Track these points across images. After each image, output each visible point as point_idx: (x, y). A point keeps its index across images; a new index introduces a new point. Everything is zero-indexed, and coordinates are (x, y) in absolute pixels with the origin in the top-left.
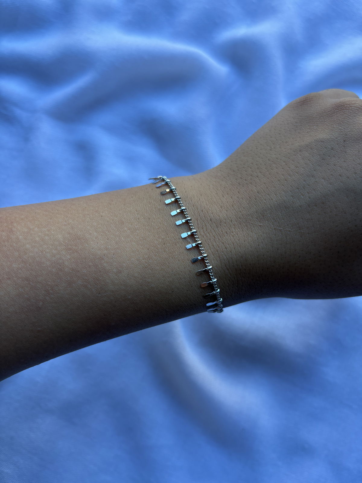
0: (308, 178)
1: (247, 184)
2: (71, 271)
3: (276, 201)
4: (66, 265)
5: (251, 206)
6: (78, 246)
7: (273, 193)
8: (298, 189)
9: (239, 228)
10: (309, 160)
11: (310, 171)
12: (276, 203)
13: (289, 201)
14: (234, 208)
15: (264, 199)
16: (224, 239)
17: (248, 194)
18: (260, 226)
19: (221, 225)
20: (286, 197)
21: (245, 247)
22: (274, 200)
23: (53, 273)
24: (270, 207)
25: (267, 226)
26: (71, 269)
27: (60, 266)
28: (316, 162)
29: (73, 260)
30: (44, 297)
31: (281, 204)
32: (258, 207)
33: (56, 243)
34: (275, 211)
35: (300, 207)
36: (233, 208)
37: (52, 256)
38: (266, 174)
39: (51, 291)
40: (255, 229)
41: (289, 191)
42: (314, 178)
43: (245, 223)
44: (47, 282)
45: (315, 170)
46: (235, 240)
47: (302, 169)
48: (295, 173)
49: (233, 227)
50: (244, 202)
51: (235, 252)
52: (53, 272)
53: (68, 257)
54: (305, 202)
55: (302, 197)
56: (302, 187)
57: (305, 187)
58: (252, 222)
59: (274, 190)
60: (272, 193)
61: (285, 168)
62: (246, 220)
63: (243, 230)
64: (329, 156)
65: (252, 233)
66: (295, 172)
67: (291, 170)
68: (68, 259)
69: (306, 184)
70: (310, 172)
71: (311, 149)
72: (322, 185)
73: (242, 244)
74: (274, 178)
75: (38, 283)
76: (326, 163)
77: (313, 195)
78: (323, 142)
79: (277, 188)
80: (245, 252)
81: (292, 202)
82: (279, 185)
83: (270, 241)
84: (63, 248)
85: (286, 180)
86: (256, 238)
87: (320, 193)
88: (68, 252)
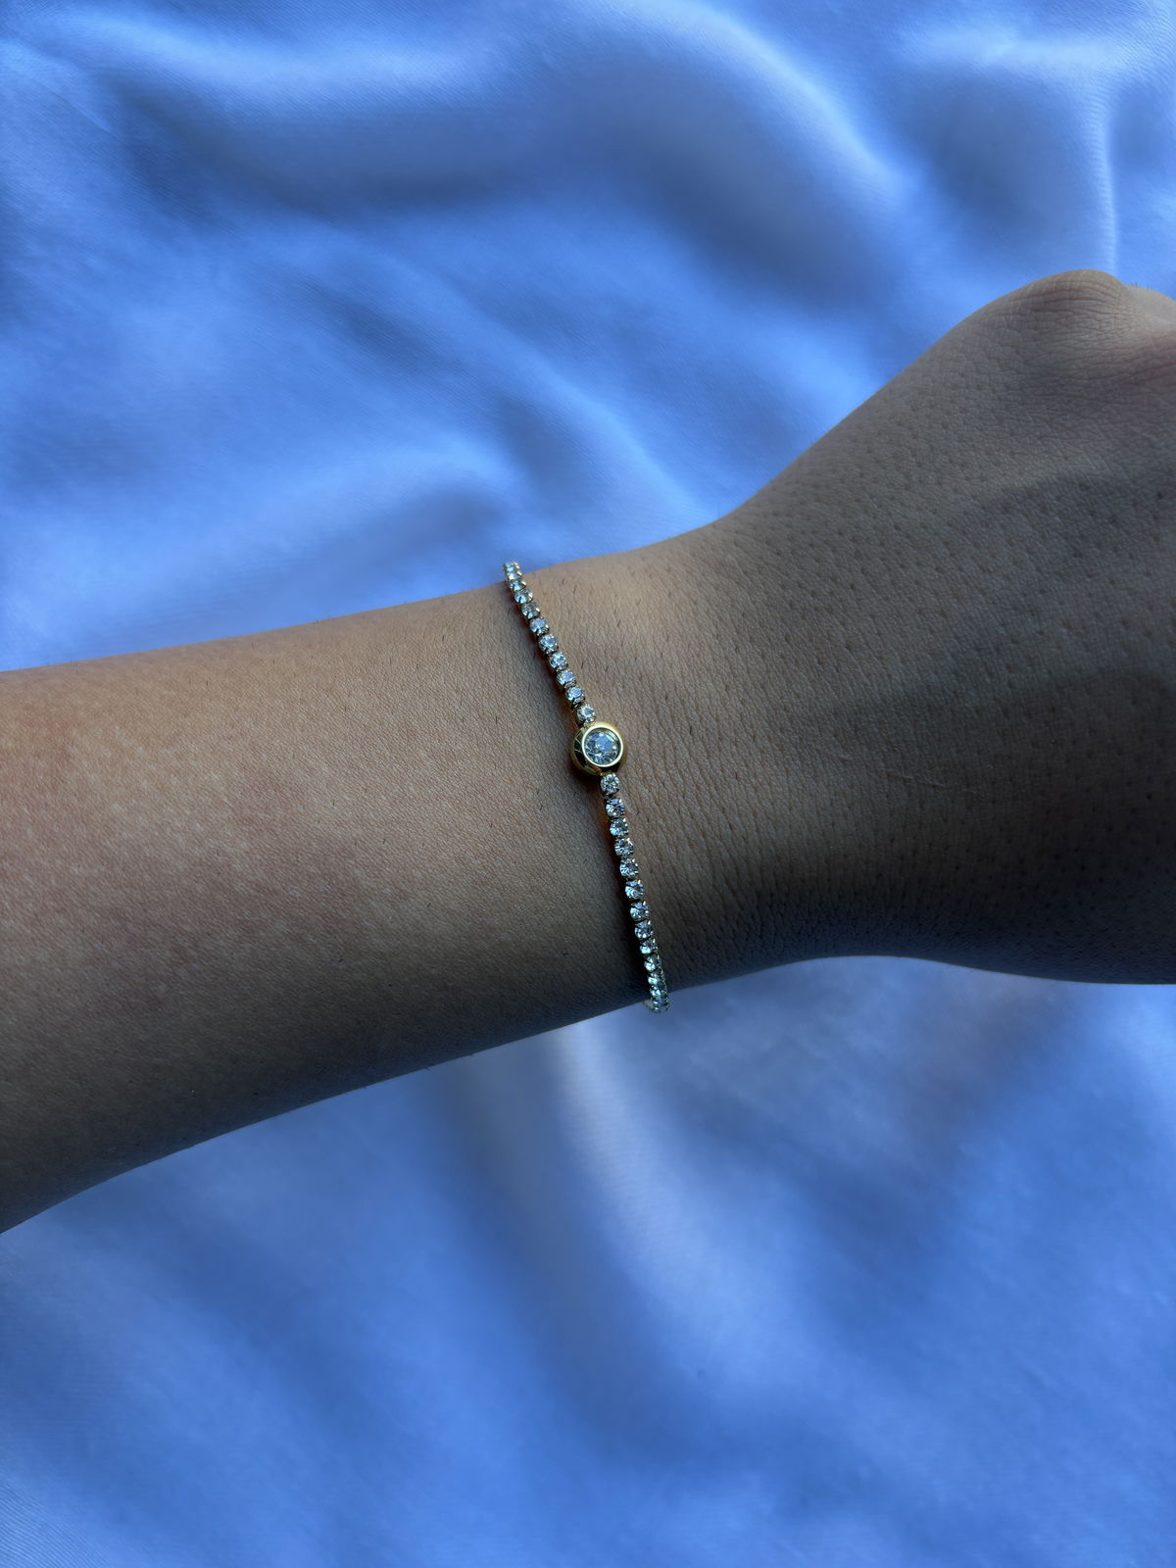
0: (1014, 617)
1: (816, 609)
2: (252, 891)
3: (903, 684)
4: (235, 872)
5: (821, 691)
6: (273, 810)
7: (896, 653)
8: (978, 649)
9: (777, 764)
10: (1029, 551)
11: (1026, 592)
12: (901, 689)
13: (943, 691)
14: (767, 695)
15: (864, 672)
16: (725, 797)
17: (818, 649)
18: (843, 761)
19: (720, 750)
20: (936, 673)
21: (790, 827)
22: (896, 680)
23: (198, 896)
24: (880, 702)
25: (867, 766)
26: (254, 886)
27: (219, 873)
28: (1051, 562)
29: (258, 857)
30: (170, 970)
31: (915, 696)
32: (841, 695)
33: (204, 801)
34: (895, 716)
35: (977, 711)
36: (763, 696)
37: (194, 843)
38: (883, 584)
39: (193, 953)
40: (827, 772)
41: (947, 654)
42: (1036, 617)
43: (796, 748)
44: (181, 925)
45: (1042, 592)
46: (760, 802)
47: (1003, 582)
48: (976, 591)
49: (760, 757)
50: (800, 676)
51: (757, 840)
52: (196, 891)
53: (242, 846)
54: (995, 699)
55: (988, 680)
56: (990, 645)
57: (1001, 648)
58: (820, 748)
59: (901, 644)
60: (894, 655)
61: (945, 569)
62: (801, 739)
63: (787, 771)
64: (1099, 545)
65: (817, 782)
66: (976, 587)
67: (962, 577)
68: (244, 855)
69: (1005, 634)
70: (1025, 595)
71: (1044, 509)
72: (1059, 648)
73: (782, 816)
74: (904, 601)
75: (153, 928)
76: (1086, 571)
77: (1023, 677)
78: (1087, 488)
79: (911, 638)
80: (788, 842)
81: (955, 692)
82: (919, 627)
83: (870, 813)
84: (225, 816)
85: (943, 614)
86: (828, 803)
87: (1047, 676)
88: (242, 830)
